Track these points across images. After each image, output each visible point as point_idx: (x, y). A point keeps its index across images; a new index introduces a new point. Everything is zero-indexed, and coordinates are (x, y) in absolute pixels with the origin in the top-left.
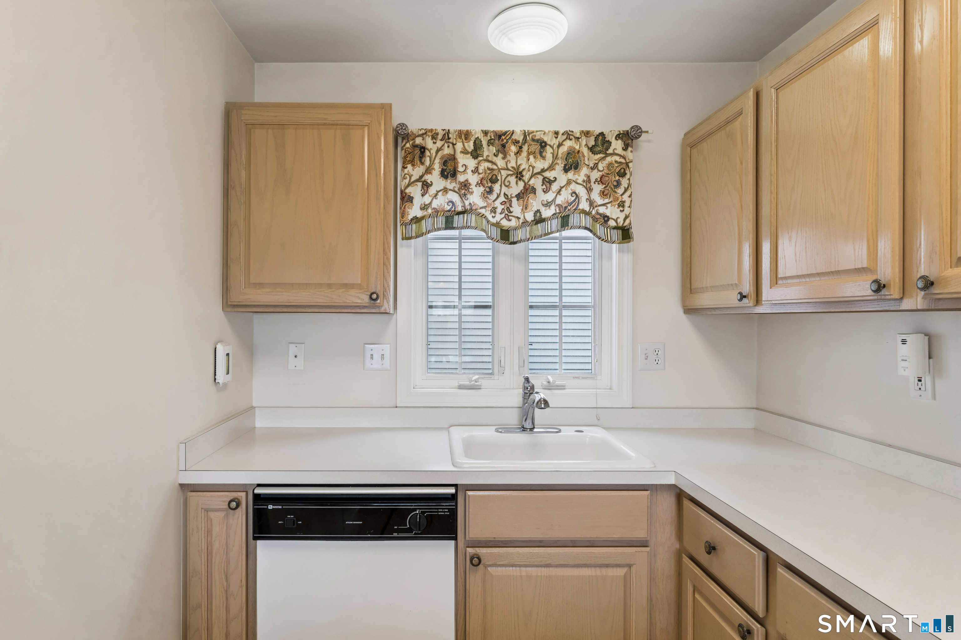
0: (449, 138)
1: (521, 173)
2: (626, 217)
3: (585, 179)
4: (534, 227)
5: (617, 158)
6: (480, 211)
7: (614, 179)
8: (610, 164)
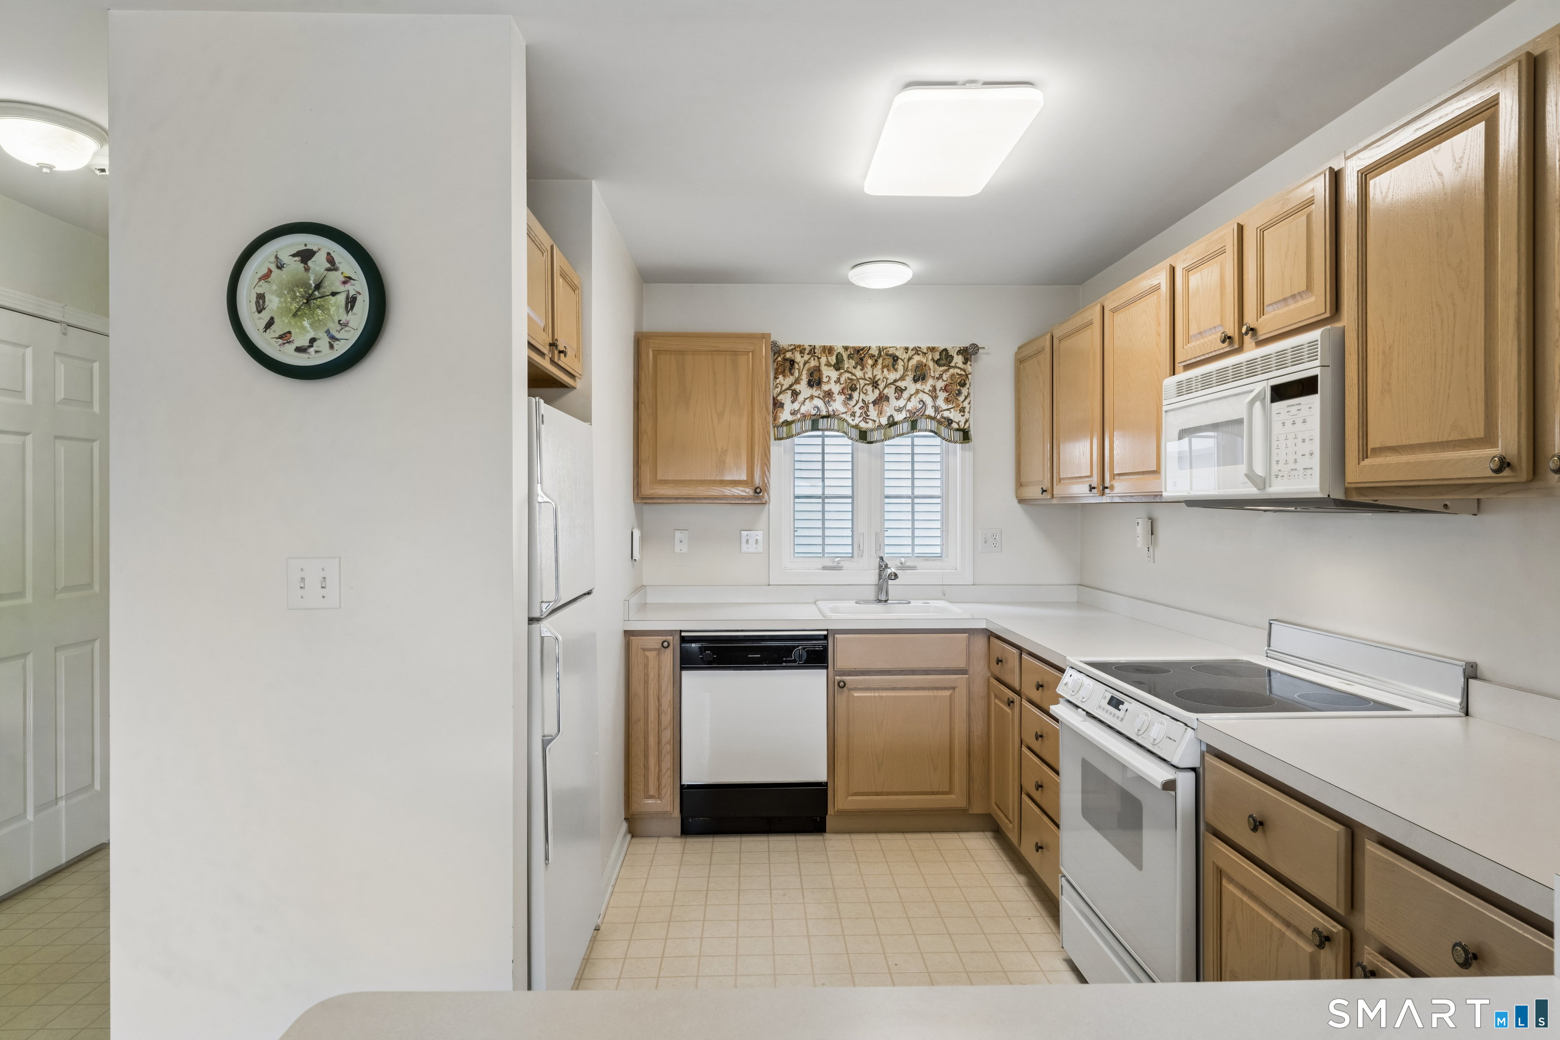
0: (815, 353)
1: (876, 382)
2: (967, 421)
3: (931, 389)
4: (888, 430)
5: (958, 371)
6: (842, 416)
7: (956, 388)
8: (952, 375)
